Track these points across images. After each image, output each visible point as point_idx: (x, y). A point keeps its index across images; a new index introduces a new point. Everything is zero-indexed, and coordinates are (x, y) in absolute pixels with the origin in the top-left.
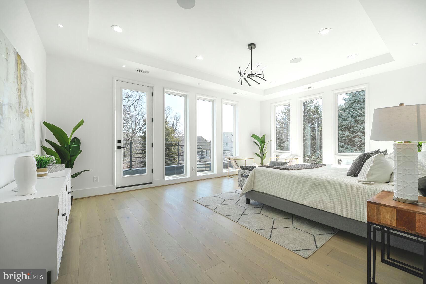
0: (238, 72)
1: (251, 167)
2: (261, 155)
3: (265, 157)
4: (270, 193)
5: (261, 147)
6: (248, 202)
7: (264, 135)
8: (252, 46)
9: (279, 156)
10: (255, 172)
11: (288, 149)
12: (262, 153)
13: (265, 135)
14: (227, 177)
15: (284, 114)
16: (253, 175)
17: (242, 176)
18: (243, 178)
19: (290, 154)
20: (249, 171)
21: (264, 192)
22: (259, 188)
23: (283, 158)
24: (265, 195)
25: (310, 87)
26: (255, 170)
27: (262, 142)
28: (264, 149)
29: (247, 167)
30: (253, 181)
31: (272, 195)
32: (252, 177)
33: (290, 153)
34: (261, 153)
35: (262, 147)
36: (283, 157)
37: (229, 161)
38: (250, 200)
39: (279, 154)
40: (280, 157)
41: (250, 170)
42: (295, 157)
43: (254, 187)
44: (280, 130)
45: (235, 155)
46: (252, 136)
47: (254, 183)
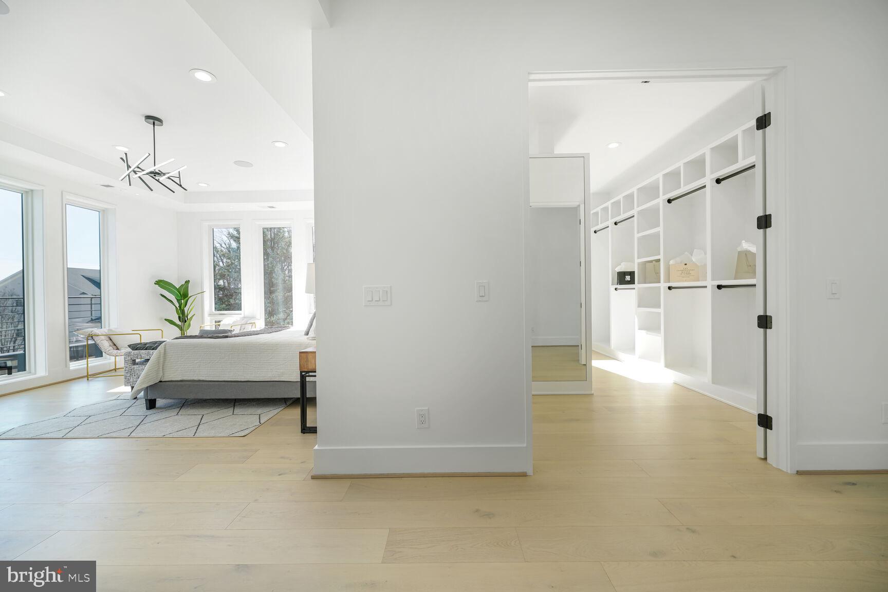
0: (122, 158)
1: (156, 342)
2: (179, 323)
3: (189, 325)
4: (196, 379)
5: (180, 307)
6: (151, 404)
7: (187, 282)
8: (154, 120)
9: (220, 321)
10: (165, 350)
11: (238, 307)
12: (183, 318)
13: (189, 281)
14: (86, 378)
15: (235, 241)
16: (160, 355)
17: (134, 362)
18: (135, 366)
19: (242, 316)
20: (151, 351)
21: (185, 378)
22: (174, 374)
23: (229, 325)
24: (187, 383)
25: (273, 207)
26: (165, 345)
27: (183, 294)
28: (186, 309)
29: (146, 344)
30: (161, 365)
31: (199, 381)
32: (158, 358)
33: (241, 314)
34: (179, 317)
35: (182, 306)
36: (227, 323)
37: (90, 342)
38: (155, 400)
39: (218, 318)
40: (221, 323)
41: (153, 349)
42: (249, 320)
43: (165, 375)
44: (224, 272)
45: (107, 326)
46: (155, 284)
47: (163, 368)
